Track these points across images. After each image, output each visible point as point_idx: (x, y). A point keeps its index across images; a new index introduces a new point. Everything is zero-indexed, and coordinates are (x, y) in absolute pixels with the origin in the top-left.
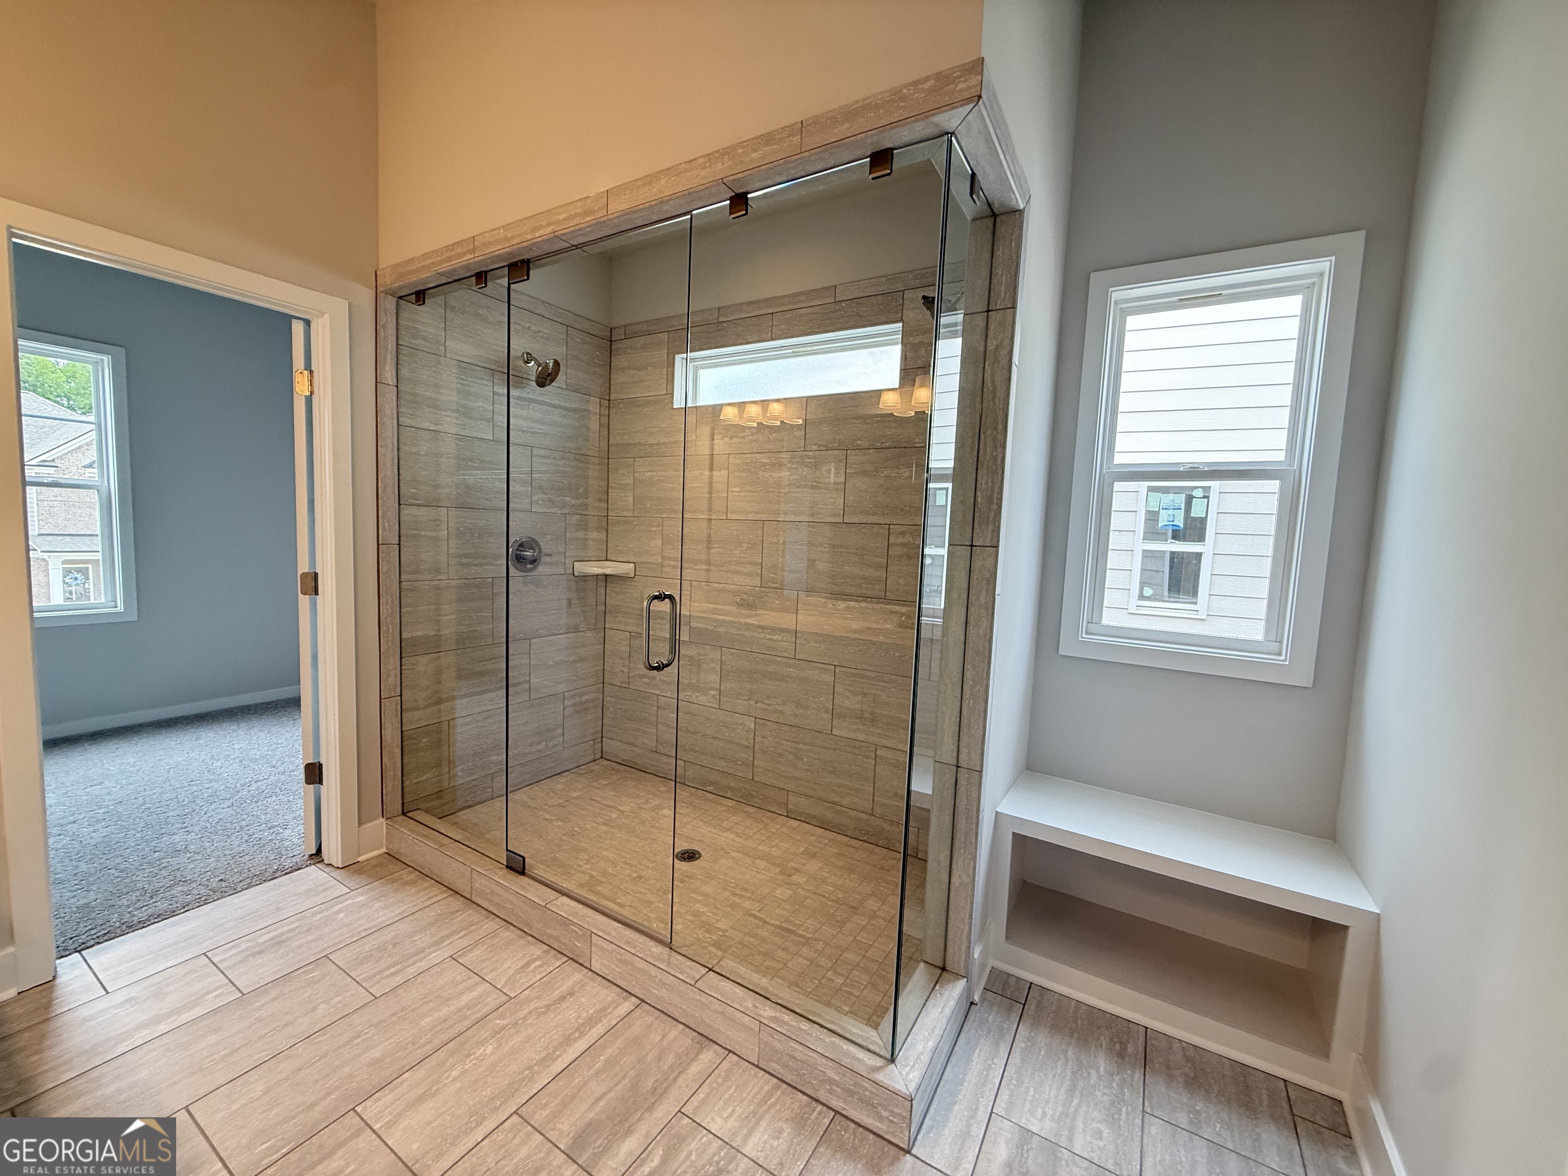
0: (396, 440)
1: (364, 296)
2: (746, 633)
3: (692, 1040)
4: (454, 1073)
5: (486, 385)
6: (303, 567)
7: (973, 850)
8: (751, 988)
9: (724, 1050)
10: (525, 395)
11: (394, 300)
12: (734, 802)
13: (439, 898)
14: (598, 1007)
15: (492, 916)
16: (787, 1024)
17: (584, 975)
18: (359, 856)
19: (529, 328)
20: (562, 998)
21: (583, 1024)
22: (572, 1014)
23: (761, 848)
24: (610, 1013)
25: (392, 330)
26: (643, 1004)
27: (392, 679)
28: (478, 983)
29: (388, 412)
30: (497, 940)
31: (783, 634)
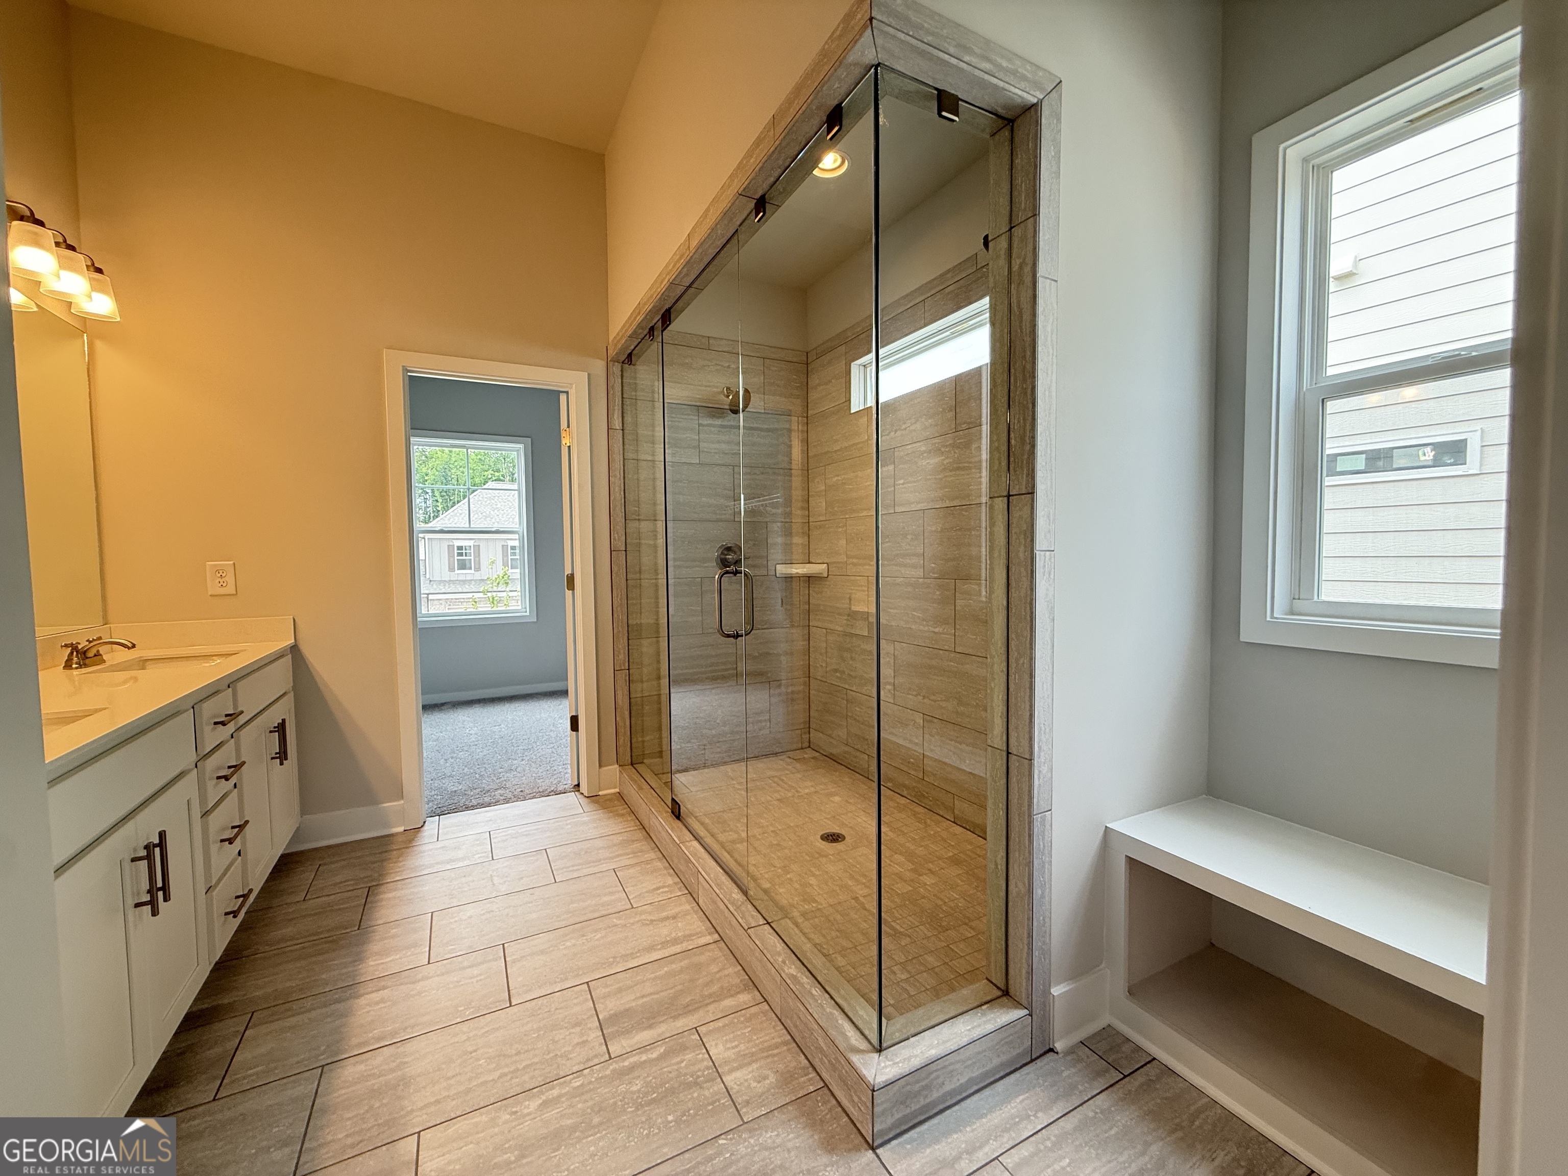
0: (622, 470)
1: (599, 366)
2: (913, 627)
3: (741, 981)
4: (568, 944)
5: (692, 419)
6: (568, 571)
7: (1027, 854)
8: (792, 947)
9: (761, 998)
10: (726, 423)
11: (620, 365)
12: (908, 801)
13: (632, 829)
14: (687, 932)
15: (657, 849)
16: (802, 985)
17: (692, 908)
18: (600, 791)
19: (729, 367)
20: (667, 918)
21: (668, 941)
22: (665, 931)
23: (907, 844)
24: (692, 940)
25: (618, 388)
26: (722, 942)
27: (622, 656)
28: (618, 892)
29: (616, 450)
30: (649, 866)
31: (944, 626)
